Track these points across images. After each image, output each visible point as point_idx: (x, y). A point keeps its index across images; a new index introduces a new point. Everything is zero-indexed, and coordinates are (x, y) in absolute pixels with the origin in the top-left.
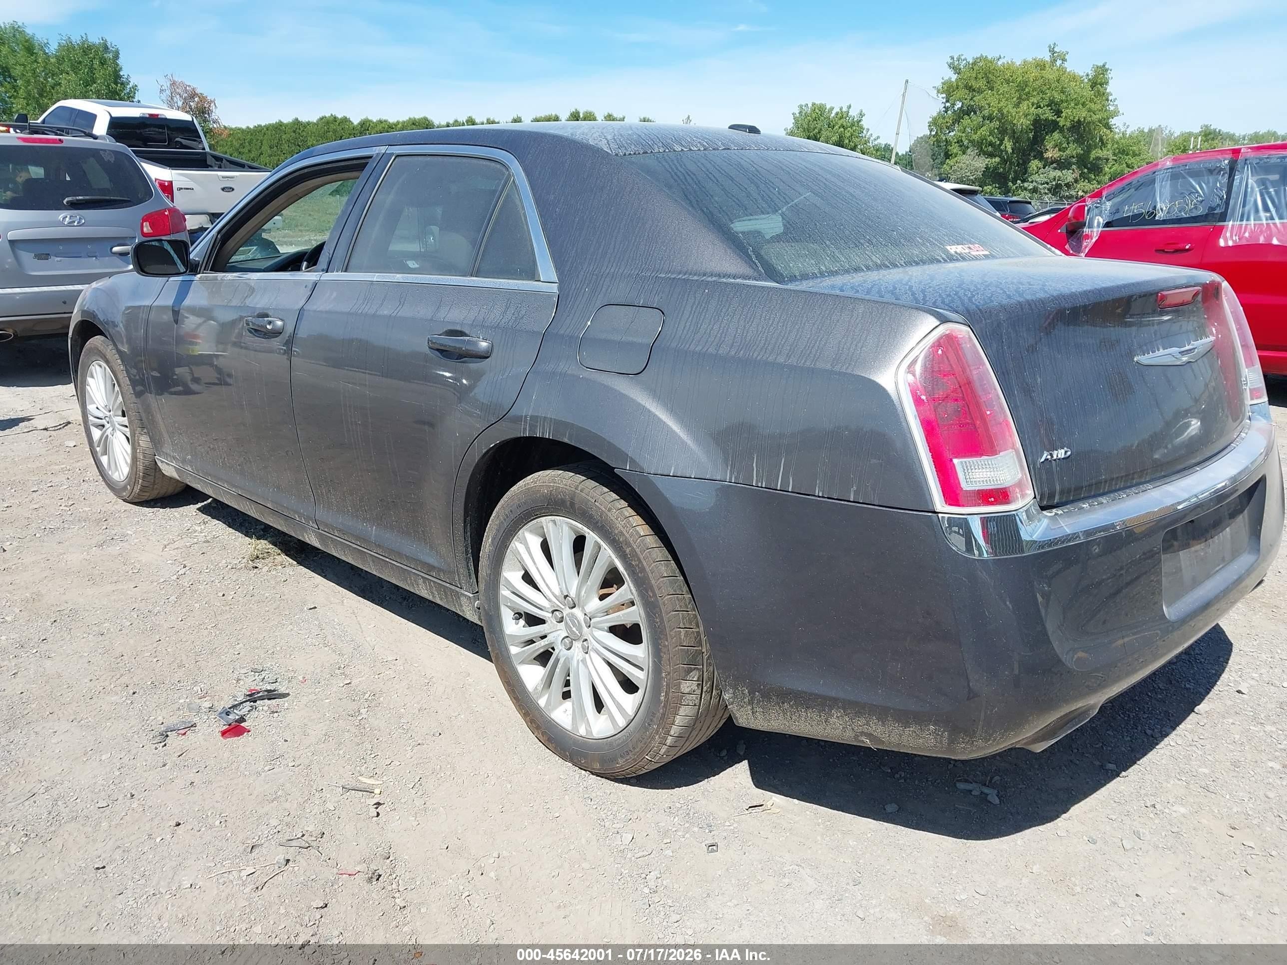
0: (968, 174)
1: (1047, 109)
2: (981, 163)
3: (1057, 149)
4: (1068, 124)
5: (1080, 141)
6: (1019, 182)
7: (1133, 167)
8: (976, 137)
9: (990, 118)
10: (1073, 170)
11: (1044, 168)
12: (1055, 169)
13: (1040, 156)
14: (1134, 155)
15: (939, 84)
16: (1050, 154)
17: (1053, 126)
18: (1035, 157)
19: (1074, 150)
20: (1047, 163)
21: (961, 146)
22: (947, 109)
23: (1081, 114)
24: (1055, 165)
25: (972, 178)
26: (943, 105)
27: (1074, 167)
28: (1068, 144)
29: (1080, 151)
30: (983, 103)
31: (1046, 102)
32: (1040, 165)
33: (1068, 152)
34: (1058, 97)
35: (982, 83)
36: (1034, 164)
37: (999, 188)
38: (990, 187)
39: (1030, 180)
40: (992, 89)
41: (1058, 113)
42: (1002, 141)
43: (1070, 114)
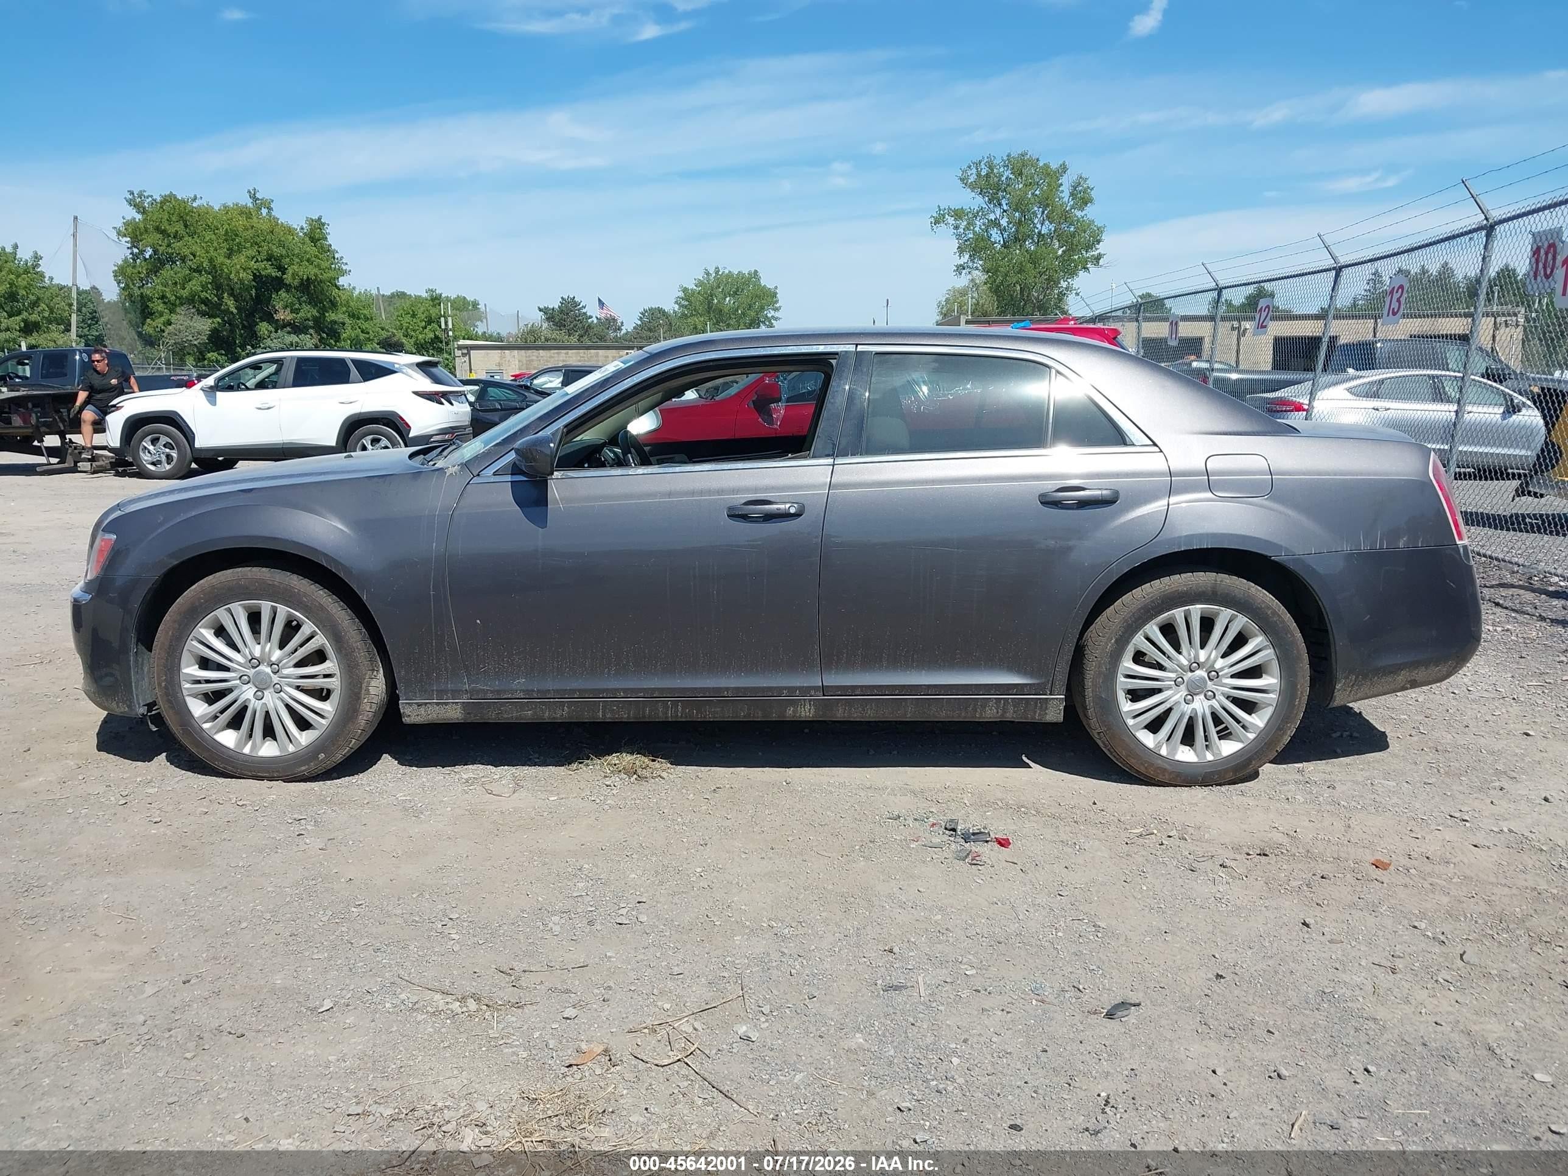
0: (190, 338)
1: (268, 264)
2: (204, 326)
3: (289, 309)
4: (296, 283)
5: (314, 301)
6: (249, 347)
7: (368, 333)
8: (185, 293)
9: (198, 270)
10: (311, 335)
11: (276, 332)
12: (289, 333)
13: (269, 317)
14: (367, 319)
15: (119, 224)
16: (282, 315)
17: (278, 284)
18: (262, 320)
19: (308, 312)
20: (279, 326)
21: (164, 303)
22: (135, 257)
23: (311, 271)
24: (288, 329)
25: (196, 343)
26: (130, 251)
27: (311, 331)
28: (300, 304)
29: (315, 313)
30: (186, 251)
31: (264, 255)
32: (271, 328)
33: (301, 314)
34: (277, 251)
35: (179, 227)
36: (263, 328)
37: (226, 355)
38: (215, 354)
39: (262, 346)
40: (191, 235)
41: (282, 269)
42: (220, 298)
43: (295, 272)
